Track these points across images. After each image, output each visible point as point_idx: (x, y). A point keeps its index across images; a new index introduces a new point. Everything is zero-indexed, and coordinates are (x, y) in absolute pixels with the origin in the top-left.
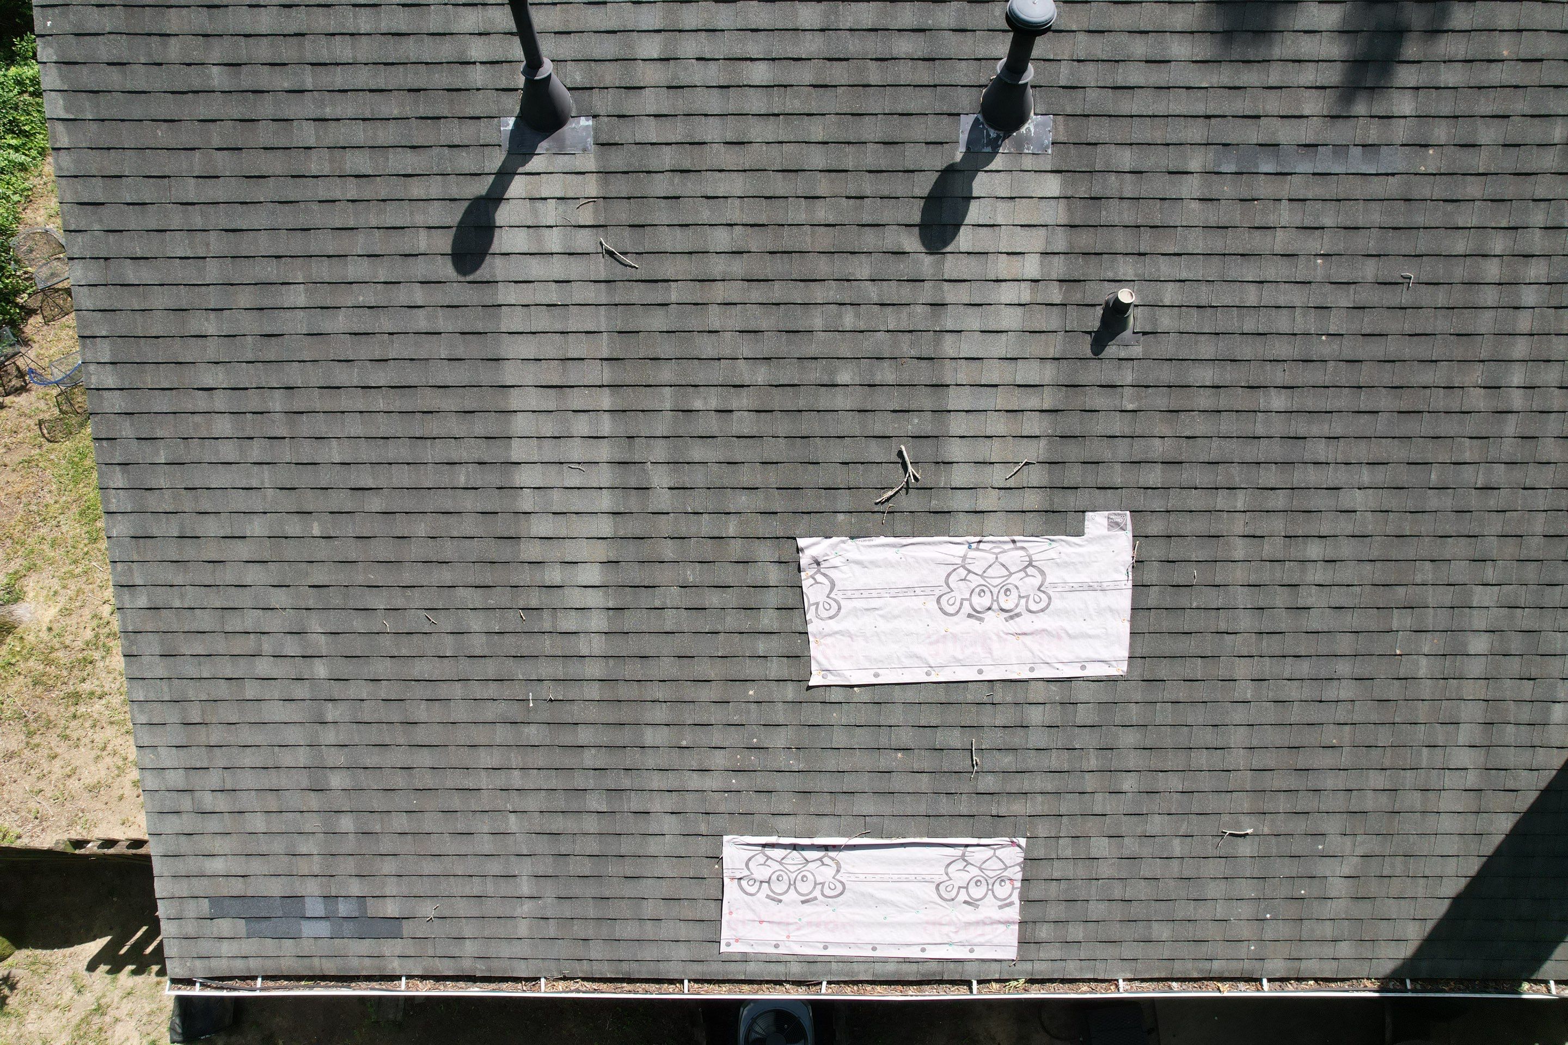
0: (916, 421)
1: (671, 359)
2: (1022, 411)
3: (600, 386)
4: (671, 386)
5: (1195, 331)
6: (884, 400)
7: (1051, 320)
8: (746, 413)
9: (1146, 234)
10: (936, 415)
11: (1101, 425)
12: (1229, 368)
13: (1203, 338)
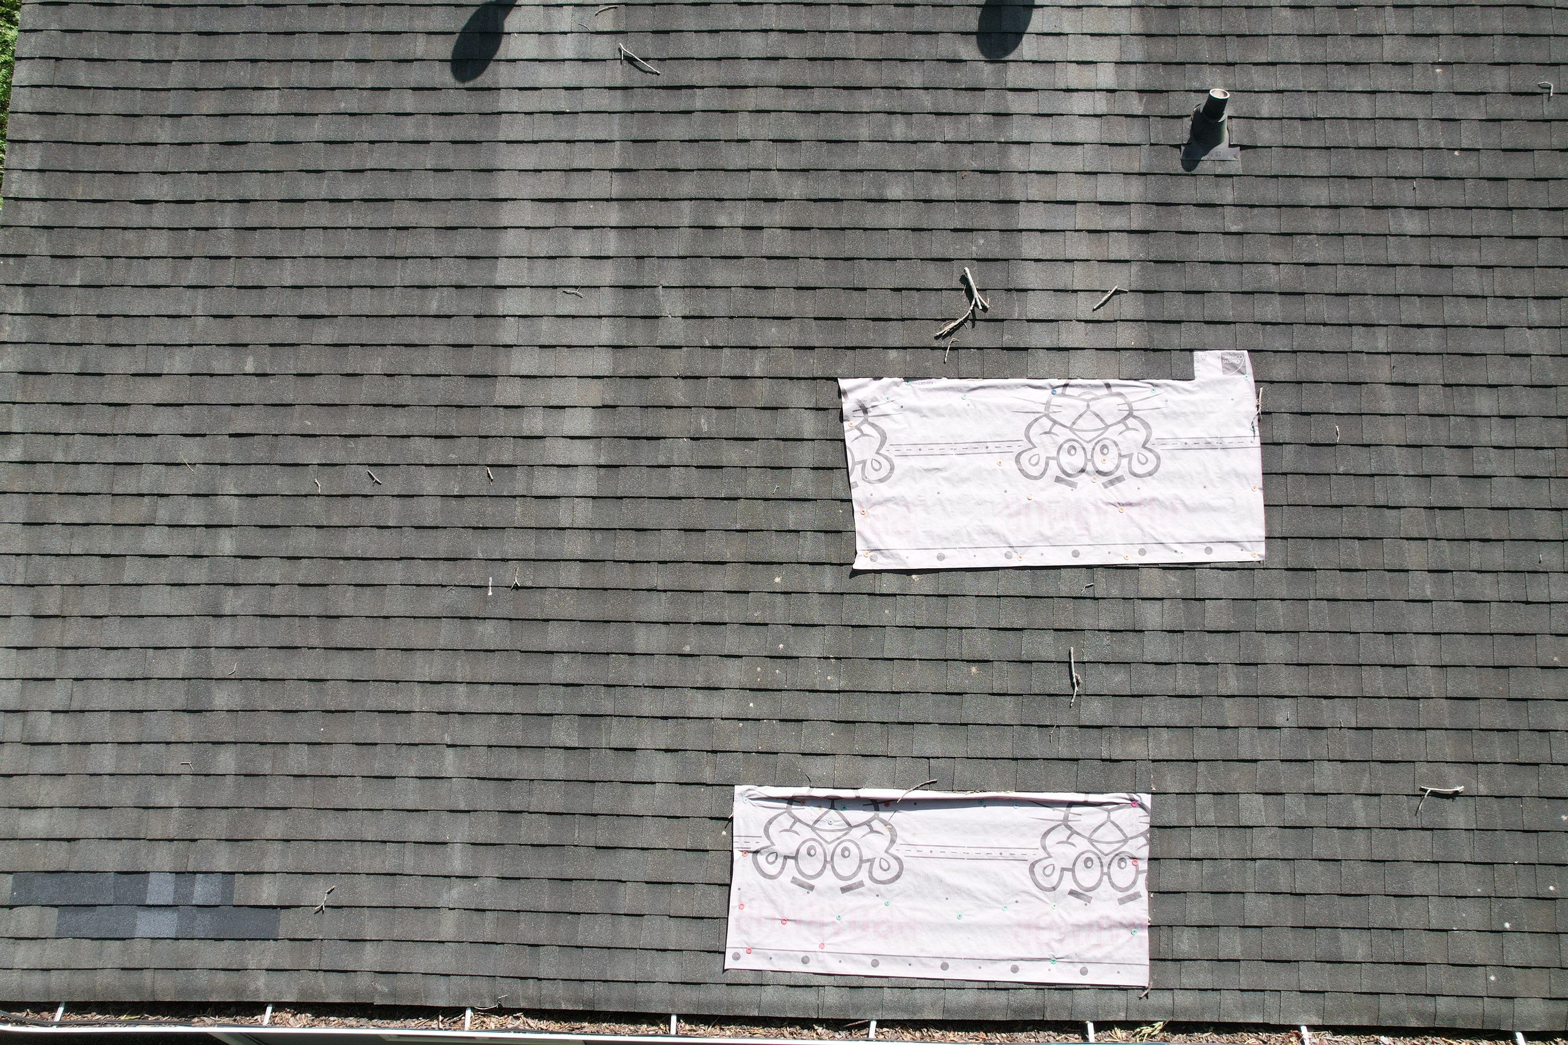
0: (982, 242)
1: (693, 170)
2: (1107, 231)
3: (607, 200)
5: (1303, 144)
6: (942, 217)
7: (1133, 132)
8: (779, 231)
9: (1232, 42)
10: (1006, 235)
11: (1201, 250)
12: (1347, 186)
13: (1311, 153)
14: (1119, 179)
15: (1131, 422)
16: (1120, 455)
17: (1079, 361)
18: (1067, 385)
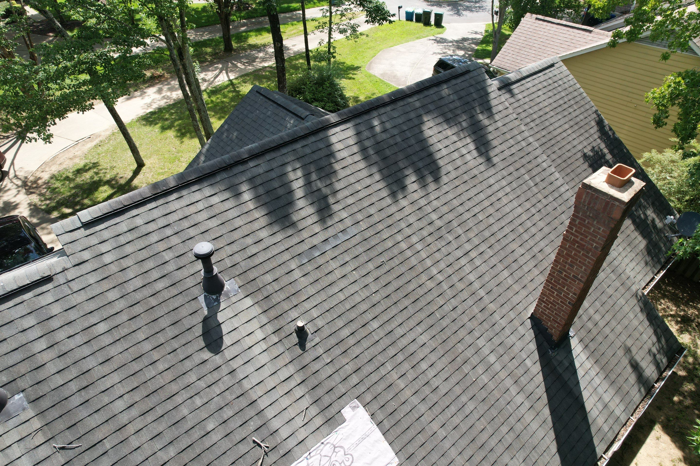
0: (252, 423)
2: (291, 390)
5: (332, 320)
6: (233, 424)
7: (280, 349)
9: (293, 298)
10: (259, 415)
11: (323, 375)
12: (352, 325)
13: (336, 320)
14: (285, 369)
15: (337, 450)
16: (340, 464)
17: (308, 442)
18: (310, 454)
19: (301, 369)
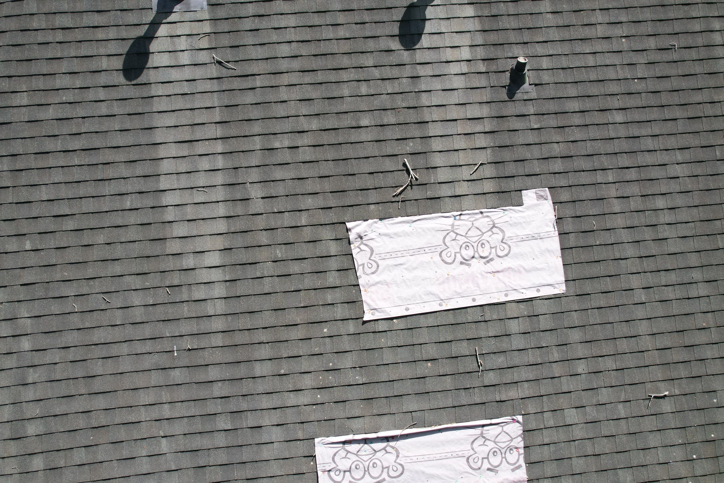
0: (411, 144)
1: (259, 119)
2: (474, 133)
3: (215, 139)
4: (259, 135)
5: (563, 81)
6: (389, 133)
7: (482, 81)
8: (307, 148)
10: (423, 140)
11: (520, 139)
12: (587, 101)
13: (569, 85)
14: (477, 106)
15: (494, 230)
16: (491, 248)
17: (466, 201)
18: (461, 215)
19: (497, 117)
